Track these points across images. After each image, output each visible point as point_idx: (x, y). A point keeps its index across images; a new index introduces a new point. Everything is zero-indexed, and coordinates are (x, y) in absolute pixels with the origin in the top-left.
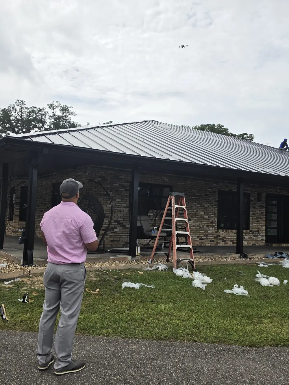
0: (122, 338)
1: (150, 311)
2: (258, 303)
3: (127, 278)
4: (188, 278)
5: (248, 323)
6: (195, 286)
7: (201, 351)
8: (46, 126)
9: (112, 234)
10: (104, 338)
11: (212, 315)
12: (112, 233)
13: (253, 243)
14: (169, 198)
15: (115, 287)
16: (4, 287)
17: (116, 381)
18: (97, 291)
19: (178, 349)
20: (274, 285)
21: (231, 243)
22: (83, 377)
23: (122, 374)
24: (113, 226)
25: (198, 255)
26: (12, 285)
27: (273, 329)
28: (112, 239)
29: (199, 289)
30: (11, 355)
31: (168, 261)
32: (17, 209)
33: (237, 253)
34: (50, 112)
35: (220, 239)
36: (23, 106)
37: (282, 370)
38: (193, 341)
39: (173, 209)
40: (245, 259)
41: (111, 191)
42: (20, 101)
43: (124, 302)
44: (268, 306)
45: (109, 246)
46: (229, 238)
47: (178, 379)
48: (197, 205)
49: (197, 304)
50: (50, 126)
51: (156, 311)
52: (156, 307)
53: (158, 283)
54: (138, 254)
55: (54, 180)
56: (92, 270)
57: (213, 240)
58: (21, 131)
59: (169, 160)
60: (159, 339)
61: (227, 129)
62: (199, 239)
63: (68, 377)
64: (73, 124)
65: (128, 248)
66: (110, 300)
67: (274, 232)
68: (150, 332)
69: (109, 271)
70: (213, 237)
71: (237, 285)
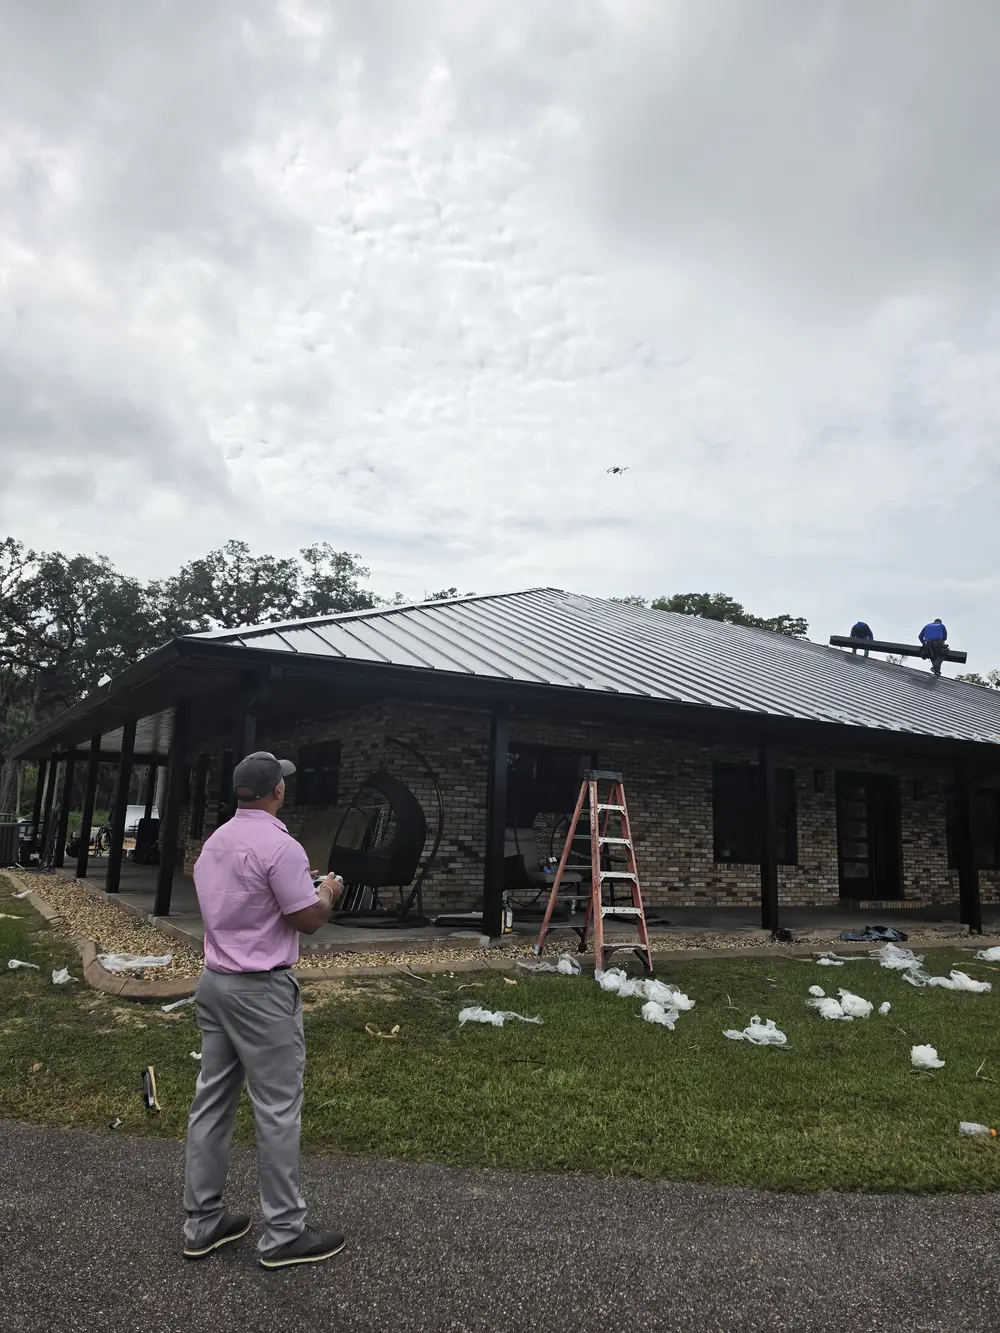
0: (448, 1166)
1: (527, 1090)
2: (810, 1067)
3: (474, 996)
4: (631, 998)
5: (781, 1124)
6: (649, 1019)
7: (651, 1205)
8: (296, 603)
9: (444, 876)
10: (400, 1165)
11: (689, 1101)
12: (443, 872)
13: (808, 899)
14: (584, 784)
15: (441, 1021)
16: (160, 1018)
17: (418, 1289)
18: (393, 1031)
19: (591, 1199)
20: (855, 1017)
21: (750, 899)
22: (334, 1275)
23: (436, 1267)
24: (447, 855)
25: (661, 933)
26: (179, 1015)
27: (843, 1142)
28: (443, 889)
29: (658, 1028)
30: (156, 1210)
31: (583, 948)
32: (212, 810)
33: (765, 926)
34: (307, 569)
35: (722, 889)
36: (242, 556)
37: (863, 1263)
38: (631, 1175)
39: (592, 813)
40: (784, 944)
41: (441, 766)
42: (236, 544)
43: (462, 1065)
44: (836, 1075)
45: (437, 906)
46: (745, 885)
47: (583, 1285)
48: (659, 801)
49: (652, 1070)
50: (306, 603)
51: (541, 1088)
52: (542, 1078)
53: (553, 1010)
54: (507, 930)
55: (303, 738)
56: (386, 973)
57: (703, 890)
58: (235, 615)
59: (582, 688)
60: (545, 1170)
61: (740, 607)
62: (666, 889)
63: (294, 1276)
64: (362, 598)
65: (481, 914)
66: (424, 1056)
67: (859, 871)
68: (523, 1149)
69: (428, 976)
70: (703, 885)
71: (757, 1018)
